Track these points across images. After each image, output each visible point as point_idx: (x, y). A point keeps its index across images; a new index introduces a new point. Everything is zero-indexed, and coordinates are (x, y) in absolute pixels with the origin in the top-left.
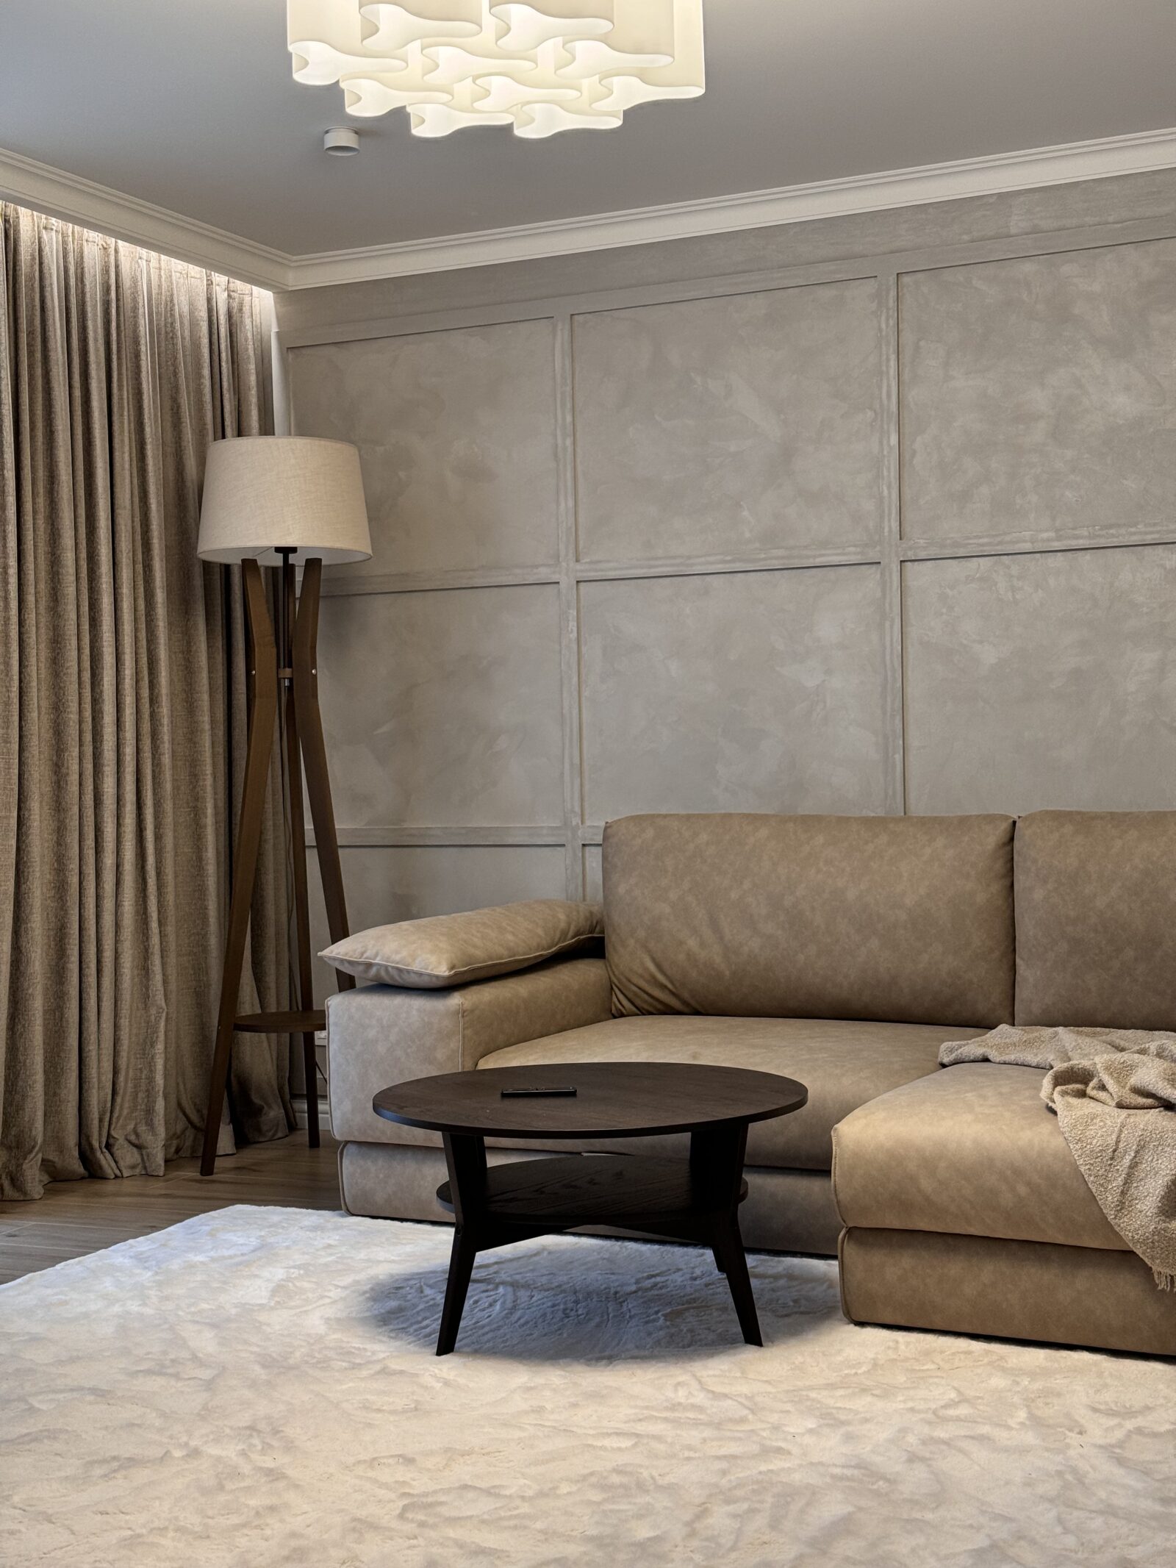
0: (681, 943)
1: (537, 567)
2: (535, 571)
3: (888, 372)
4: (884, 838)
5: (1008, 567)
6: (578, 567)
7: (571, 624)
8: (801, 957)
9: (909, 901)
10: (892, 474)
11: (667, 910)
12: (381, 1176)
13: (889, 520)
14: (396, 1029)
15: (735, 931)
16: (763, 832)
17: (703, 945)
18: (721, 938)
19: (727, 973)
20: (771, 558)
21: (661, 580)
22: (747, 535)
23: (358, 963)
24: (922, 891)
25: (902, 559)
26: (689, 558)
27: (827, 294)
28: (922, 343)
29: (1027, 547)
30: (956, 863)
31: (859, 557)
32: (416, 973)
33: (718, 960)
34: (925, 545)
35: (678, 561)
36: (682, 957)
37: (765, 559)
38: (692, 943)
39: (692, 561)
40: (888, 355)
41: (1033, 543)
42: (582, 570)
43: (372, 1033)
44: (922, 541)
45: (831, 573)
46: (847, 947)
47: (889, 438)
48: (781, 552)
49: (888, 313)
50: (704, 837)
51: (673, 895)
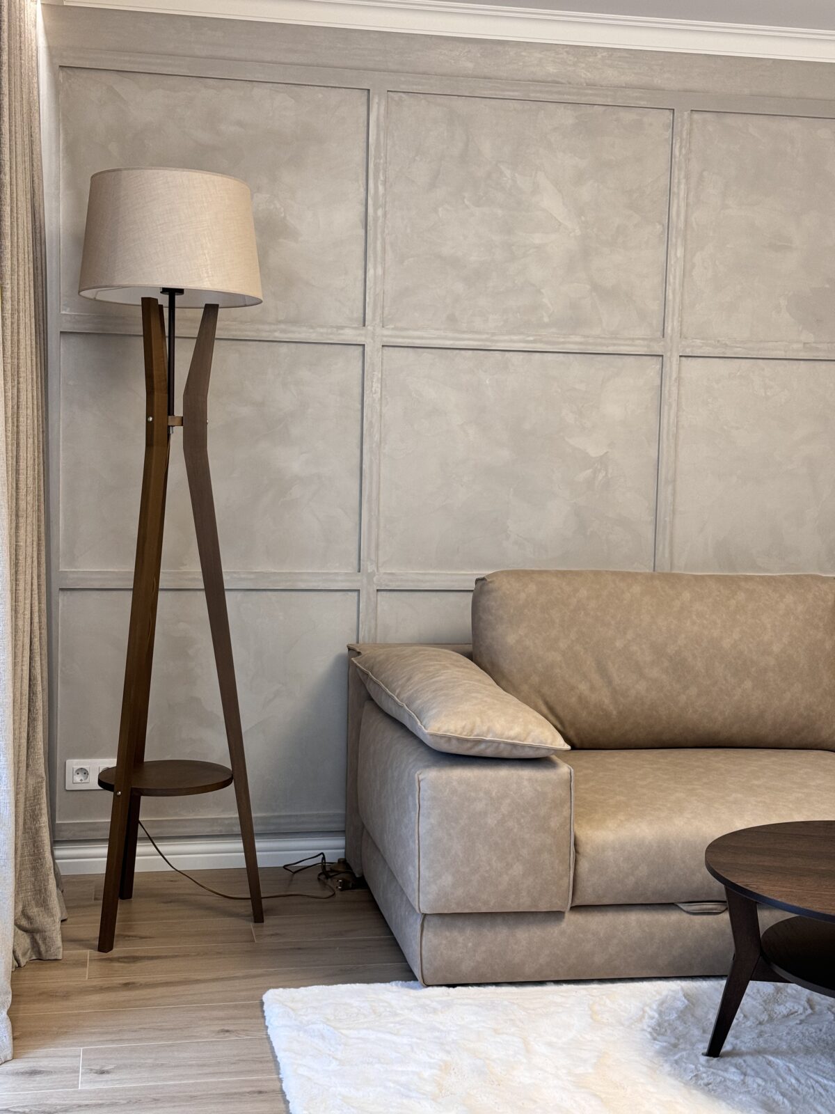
0: (573, 688)
1: (342, 328)
2: (341, 332)
3: (679, 194)
4: (741, 596)
5: (763, 369)
6: (386, 332)
7: (375, 385)
8: (683, 698)
9: (776, 648)
10: (677, 282)
11: (559, 658)
12: (470, 945)
13: (673, 321)
14: (508, 801)
15: (623, 676)
16: (637, 589)
17: (592, 688)
18: (610, 683)
19: (615, 713)
20: (569, 343)
21: (463, 352)
22: (546, 320)
23: (467, 741)
24: (785, 640)
25: (681, 354)
26: (493, 334)
27: (629, 117)
28: (705, 174)
29: (781, 354)
30: (807, 617)
31: (646, 349)
32: (531, 747)
33: (607, 701)
34: (701, 345)
35: (484, 336)
36: (574, 699)
37: (563, 343)
38: (583, 687)
39: (495, 338)
40: (679, 179)
41: (786, 352)
42: (388, 334)
43: (480, 806)
44: (698, 341)
45: (618, 361)
46: (723, 687)
47: (676, 250)
48: (578, 339)
49: (681, 142)
50: (583, 593)
51: (563, 645)
